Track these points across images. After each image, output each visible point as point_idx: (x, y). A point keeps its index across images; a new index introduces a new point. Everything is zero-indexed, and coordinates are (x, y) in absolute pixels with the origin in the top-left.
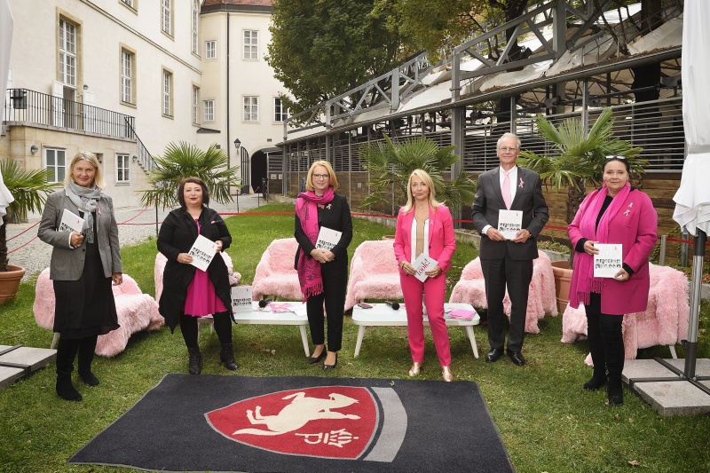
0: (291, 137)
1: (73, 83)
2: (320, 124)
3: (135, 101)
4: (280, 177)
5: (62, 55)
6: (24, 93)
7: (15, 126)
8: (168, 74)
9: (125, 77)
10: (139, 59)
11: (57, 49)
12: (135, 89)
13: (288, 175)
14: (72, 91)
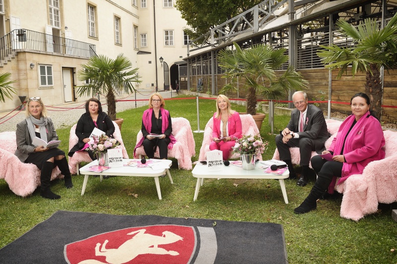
0: (192, 54)
1: (58, 26)
2: (210, 45)
3: (97, 36)
4: (187, 79)
5: (51, 9)
6: (24, 32)
7: (20, 52)
8: (118, 19)
9: (91, 21)
10: (99, 9)
11: (47, 5)
12: (97, 28)
13: (190, 78)
14: (58, 31)
